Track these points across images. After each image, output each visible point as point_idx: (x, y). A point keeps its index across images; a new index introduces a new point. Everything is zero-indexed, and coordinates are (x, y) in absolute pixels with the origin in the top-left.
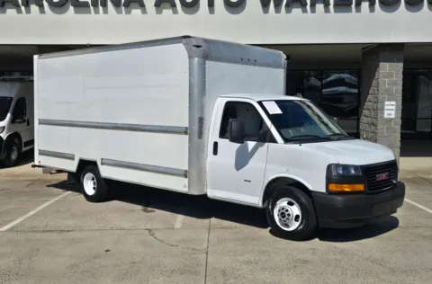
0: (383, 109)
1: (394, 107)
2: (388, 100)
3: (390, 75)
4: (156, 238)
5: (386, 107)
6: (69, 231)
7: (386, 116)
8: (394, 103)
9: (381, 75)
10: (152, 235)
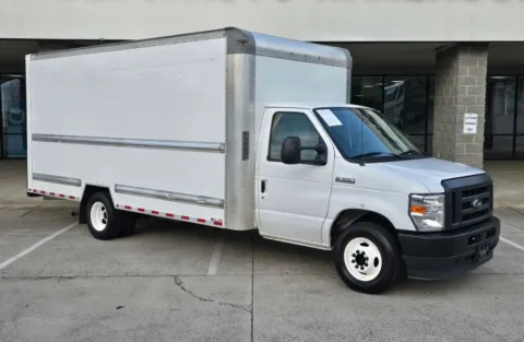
0: (462, 122)
1: (475, 121)
2: (468, 112)
3: (471, 81)
4: (183, 288)
5: (466, 121)
6: (71, 278)
7: (466, 131)
8: (475, 115)
9: (460, 81)
10: (179, 284)
